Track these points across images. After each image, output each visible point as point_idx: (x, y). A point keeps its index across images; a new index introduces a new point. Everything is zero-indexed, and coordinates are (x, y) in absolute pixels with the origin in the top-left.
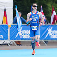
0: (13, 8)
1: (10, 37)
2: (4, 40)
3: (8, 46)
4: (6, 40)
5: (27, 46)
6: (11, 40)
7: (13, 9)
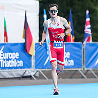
0: (39, 15)
1: (35, 64)
2: (25, 69)
3: (31, 79)
4: (28, 69)
5: (65, 78)
6: (38, 70)
7: (38, 17)
